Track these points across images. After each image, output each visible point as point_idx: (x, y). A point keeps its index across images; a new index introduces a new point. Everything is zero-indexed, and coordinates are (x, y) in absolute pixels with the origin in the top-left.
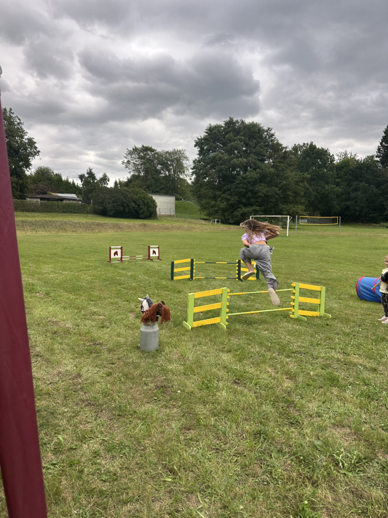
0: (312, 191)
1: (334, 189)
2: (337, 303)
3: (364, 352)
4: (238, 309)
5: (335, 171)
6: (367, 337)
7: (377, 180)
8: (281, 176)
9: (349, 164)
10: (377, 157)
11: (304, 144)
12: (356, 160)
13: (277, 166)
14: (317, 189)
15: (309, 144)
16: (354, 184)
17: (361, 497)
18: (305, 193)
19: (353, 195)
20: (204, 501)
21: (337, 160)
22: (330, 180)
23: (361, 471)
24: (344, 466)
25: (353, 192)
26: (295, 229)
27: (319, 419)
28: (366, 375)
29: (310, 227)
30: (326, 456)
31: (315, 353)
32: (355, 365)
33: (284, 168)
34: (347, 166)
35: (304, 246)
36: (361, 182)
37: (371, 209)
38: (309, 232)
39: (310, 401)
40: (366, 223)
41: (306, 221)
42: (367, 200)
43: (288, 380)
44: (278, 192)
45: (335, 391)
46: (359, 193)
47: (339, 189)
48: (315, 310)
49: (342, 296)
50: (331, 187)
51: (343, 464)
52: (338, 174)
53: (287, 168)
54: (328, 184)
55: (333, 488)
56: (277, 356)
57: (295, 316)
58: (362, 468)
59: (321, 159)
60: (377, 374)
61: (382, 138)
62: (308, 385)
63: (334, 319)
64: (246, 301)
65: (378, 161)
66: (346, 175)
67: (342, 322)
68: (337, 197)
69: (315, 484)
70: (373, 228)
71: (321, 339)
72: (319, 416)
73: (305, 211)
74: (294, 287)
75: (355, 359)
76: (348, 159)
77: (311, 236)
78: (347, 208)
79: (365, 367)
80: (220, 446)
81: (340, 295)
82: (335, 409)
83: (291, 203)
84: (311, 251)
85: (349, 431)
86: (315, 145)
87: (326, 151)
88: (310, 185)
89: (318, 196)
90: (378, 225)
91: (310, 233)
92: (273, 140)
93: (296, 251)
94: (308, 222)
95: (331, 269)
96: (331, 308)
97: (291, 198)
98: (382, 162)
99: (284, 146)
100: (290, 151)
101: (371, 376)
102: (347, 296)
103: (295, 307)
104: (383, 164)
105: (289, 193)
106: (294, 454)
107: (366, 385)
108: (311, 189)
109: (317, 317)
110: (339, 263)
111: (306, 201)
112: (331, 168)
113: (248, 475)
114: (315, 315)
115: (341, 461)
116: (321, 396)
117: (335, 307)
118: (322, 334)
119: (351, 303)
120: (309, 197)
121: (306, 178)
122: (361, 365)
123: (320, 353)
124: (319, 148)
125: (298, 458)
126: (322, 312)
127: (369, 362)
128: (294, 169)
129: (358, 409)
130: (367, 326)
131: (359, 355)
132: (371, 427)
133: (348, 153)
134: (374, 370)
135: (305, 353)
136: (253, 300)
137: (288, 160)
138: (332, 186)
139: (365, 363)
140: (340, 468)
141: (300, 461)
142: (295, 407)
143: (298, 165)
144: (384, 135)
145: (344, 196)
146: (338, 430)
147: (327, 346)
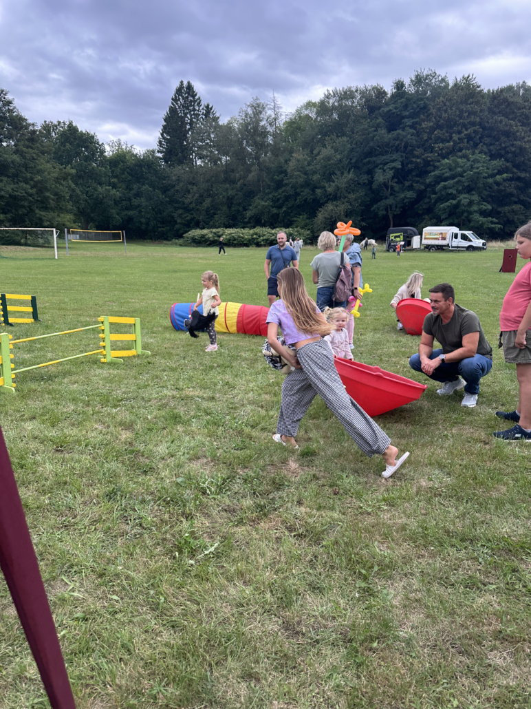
0: (80, 193)
1: (109, 192)
2: (151, 338)
3: (198, 383)
4: (23, 363)
5: (108, 167)
6: (195, 369)
7: (163, 184)
8: (32, 168)
9: (125, 158)
10: (158, 152)
11: (59, 123)
12: (133, 154)
13: (23, 151)
14: (87, 192)
15: (68, 123)
16: (135, 186)
17: (234, 511)
18: (71, 196)
19: (135, 202)
20: (73, 581)
21: (109, 152)
22: (104, 179)
23: (227, 490)
24: (211, 492)
25: (135, 198)
26: (65, 248)
27: (173, 459)
28: (205, 404)
29: (84, 245)
30: (191, 490)
31: (146, 395)
32: (192, 398)
33: (34, 155)
34: (123, 162)
35: (84, 272)
36: (143, 184)
37: (159, 221)
38: (85, 253)
39: (156, 445)
40: (155, 240)
41: (78, 236)
42: (153, 209)
43: (124, 431)
44: (30, 191)
45: (180, 428)
46: (143, 200)
47: (116, 193)
48: (129, 349)
49: (155, 329)
50: (106, 189)
51: (210, 491)
52: (113, 172)
53: (39, 156)
54: (100, 184)
55: (207, 514)
56: (101, 410)
57: (108, 360)
58: (227, 488)
59: (87, 148)
60: (216, 402)
61: (162, 127)
62: (149, 430)
63: (154, 355)
64: (30, 351)
65: (160, 158)
66: (123, 174)
67: (164, 357)
68: (115, 204)
69: (189, 517)
70: (164, 246)
71: (147, 380)
72: (172, 456)
73: (75, 222)
74: (102, 323)
75: (190, 392)
76: (123, 151)
77: (89, 257)
78: (130, 219)
79: (203, 398)
80: (69, 522)
81: (152, 328)
82: (186, 445)
83: (53, 210)
84: (97, 279)
85: (205, 460)
86: (76, 127)
87: (93, 137)
88: (76, 184)
89: (89, 201)
90: (170, 242)
91: (88, 254)
92: (12, 110)
93: (77, 278)
94: (81, 238)
95: (132, 299)
96: (148, 344)
97: (51, 201)
98: (165, 159)
99: (30, 121)
100: (40, 131)
101: (211, 404)
102: (160, 329)
103: (106, 348)
104: (166, 162)
105: (48, 194)
106: (160, 498)
107: (208, 414)
108: (78, 191)
109: (134, 356)
110: (138, 290)
111: (74, 208)
112: (102, 162)
113: (115, 536)
114: (131, 355)
115: (208, 488)
116: (167, 437)
117: (152, 342)
118: (147, 373)
119: (167, 335)
120: (78, 202)
121: (69, 174)
122: (198, 397)
123: (151, 394)
124: (81, 131)
125: (164, 500)
126: (139, 350)
127: (204, 393)
128: (50, 158)
129: (208, 439)
130: (191, 357)
131: (194, 387)
132: (224, 451)
133: (122, 143)
134: (213, 398)
135: (134, 399)
136: (41, 349)
137: (38, 145)
138: (107, 187)
139: (201, 394)
140: (208, 495)
141: (168, 503)
142: (143, 456)
143: (55, 153)
144: (165, 123)
145: (124, 203)
146: (195, 462)
147: (156, 386)
